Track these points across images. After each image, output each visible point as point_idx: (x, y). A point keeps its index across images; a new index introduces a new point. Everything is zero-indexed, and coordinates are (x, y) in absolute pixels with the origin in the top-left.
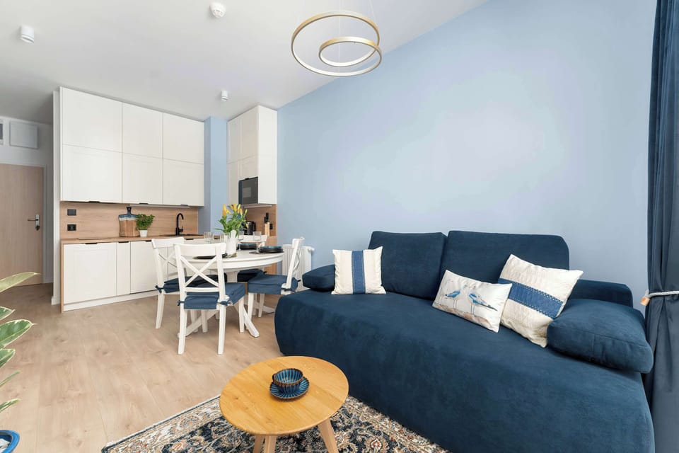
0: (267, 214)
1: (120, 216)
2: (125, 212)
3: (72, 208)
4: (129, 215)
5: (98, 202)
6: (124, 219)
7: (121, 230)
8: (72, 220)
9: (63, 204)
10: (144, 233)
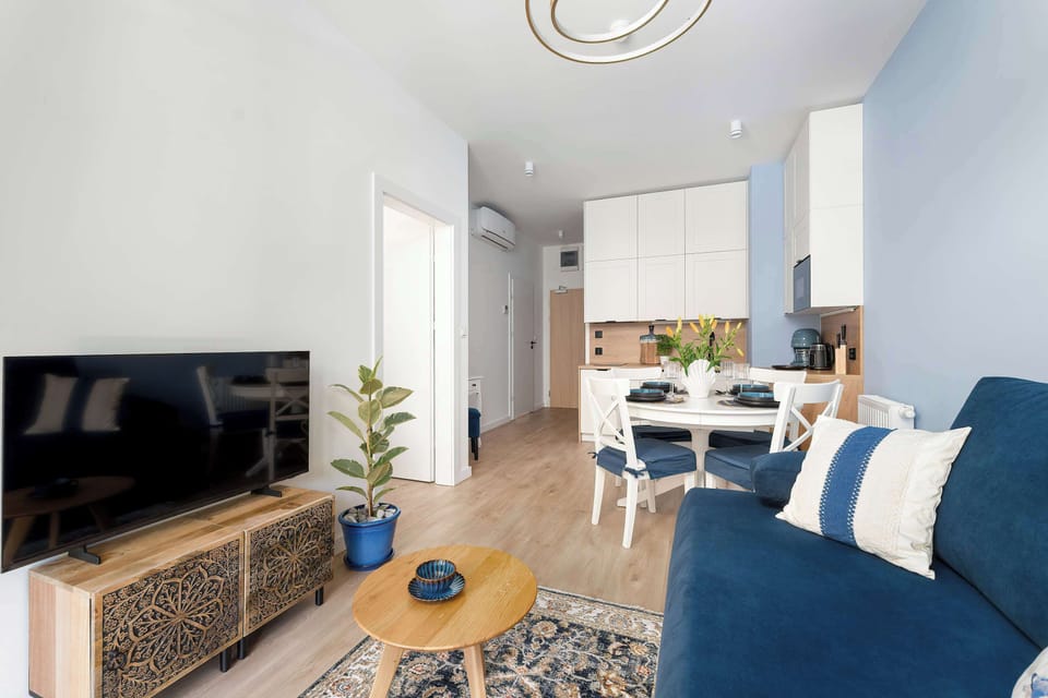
0: (844, 328)
1: (641, 338)
2: (647, 332)
3: (599, 329)
4: (651, 335)
5: (614, 322)
6: (645, 341)
7: (642, 356)
8: (599, 343)
9: (593, 325)
10: (664, 359)
